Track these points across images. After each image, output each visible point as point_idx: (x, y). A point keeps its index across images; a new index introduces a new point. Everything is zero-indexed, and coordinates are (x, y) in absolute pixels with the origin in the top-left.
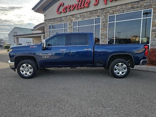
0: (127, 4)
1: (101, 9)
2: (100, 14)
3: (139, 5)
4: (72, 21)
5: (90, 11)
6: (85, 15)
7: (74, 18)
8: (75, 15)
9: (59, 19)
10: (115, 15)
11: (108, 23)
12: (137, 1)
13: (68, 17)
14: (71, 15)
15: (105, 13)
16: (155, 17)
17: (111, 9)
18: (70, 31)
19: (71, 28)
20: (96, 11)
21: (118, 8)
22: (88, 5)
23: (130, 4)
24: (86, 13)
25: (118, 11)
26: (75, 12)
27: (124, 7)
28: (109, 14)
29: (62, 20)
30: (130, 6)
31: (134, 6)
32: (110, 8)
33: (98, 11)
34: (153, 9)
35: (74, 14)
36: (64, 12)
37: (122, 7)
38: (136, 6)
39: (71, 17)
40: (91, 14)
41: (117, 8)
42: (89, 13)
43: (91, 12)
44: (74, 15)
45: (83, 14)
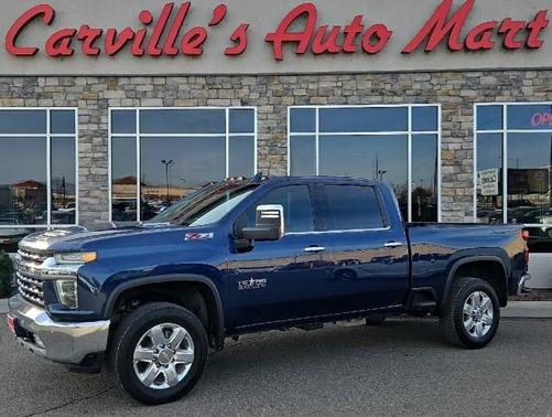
0: (358, 77)
1: (256, 76)
2: (254, 96)
3: (397, 87)
4: (103, 104)
5: (205, 76)
6: (182, 87)
7: (121, 94)
8: (123, 81)
9: (19, 83)
10: (317, 107)
11: (289, 134)
12: (392, 73)
13: (81, 82)
14: (99, 77)
15: (275, 94)
16: (448, 133)
17: (297, 83)
18: (94, 151)
19: (97, 140)
20: (234, 80)
21: (326, 84)
22: (197, 47)
23: (370, 77)
24: (184, 80)
25: (327, 94)
26: (124, 65)
27: (350, 84)
28: (292, 99)
29: (38, 90)
30: (369, 85)
31: (382, 86)
32: (294, 79)
33: (245, 81)
34: (439, 105)
35: (121, 73)
36: (59, 56)
37: (340, 84)
38: (388, 87)
39: (99, 87)
40: (211, 86)
41: (323, 85)
42: (202, 81)
43: (211, 81)
44: (117, 77)
45: (169, 81)
